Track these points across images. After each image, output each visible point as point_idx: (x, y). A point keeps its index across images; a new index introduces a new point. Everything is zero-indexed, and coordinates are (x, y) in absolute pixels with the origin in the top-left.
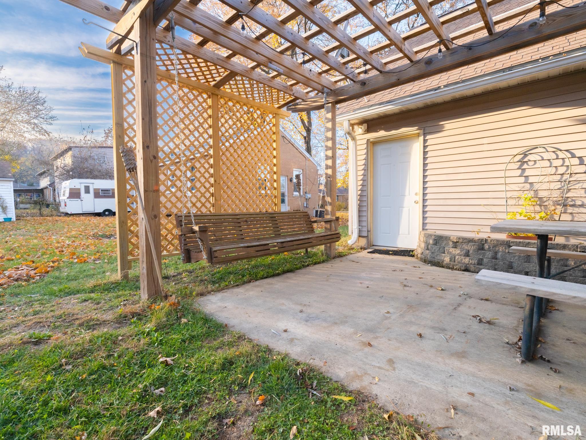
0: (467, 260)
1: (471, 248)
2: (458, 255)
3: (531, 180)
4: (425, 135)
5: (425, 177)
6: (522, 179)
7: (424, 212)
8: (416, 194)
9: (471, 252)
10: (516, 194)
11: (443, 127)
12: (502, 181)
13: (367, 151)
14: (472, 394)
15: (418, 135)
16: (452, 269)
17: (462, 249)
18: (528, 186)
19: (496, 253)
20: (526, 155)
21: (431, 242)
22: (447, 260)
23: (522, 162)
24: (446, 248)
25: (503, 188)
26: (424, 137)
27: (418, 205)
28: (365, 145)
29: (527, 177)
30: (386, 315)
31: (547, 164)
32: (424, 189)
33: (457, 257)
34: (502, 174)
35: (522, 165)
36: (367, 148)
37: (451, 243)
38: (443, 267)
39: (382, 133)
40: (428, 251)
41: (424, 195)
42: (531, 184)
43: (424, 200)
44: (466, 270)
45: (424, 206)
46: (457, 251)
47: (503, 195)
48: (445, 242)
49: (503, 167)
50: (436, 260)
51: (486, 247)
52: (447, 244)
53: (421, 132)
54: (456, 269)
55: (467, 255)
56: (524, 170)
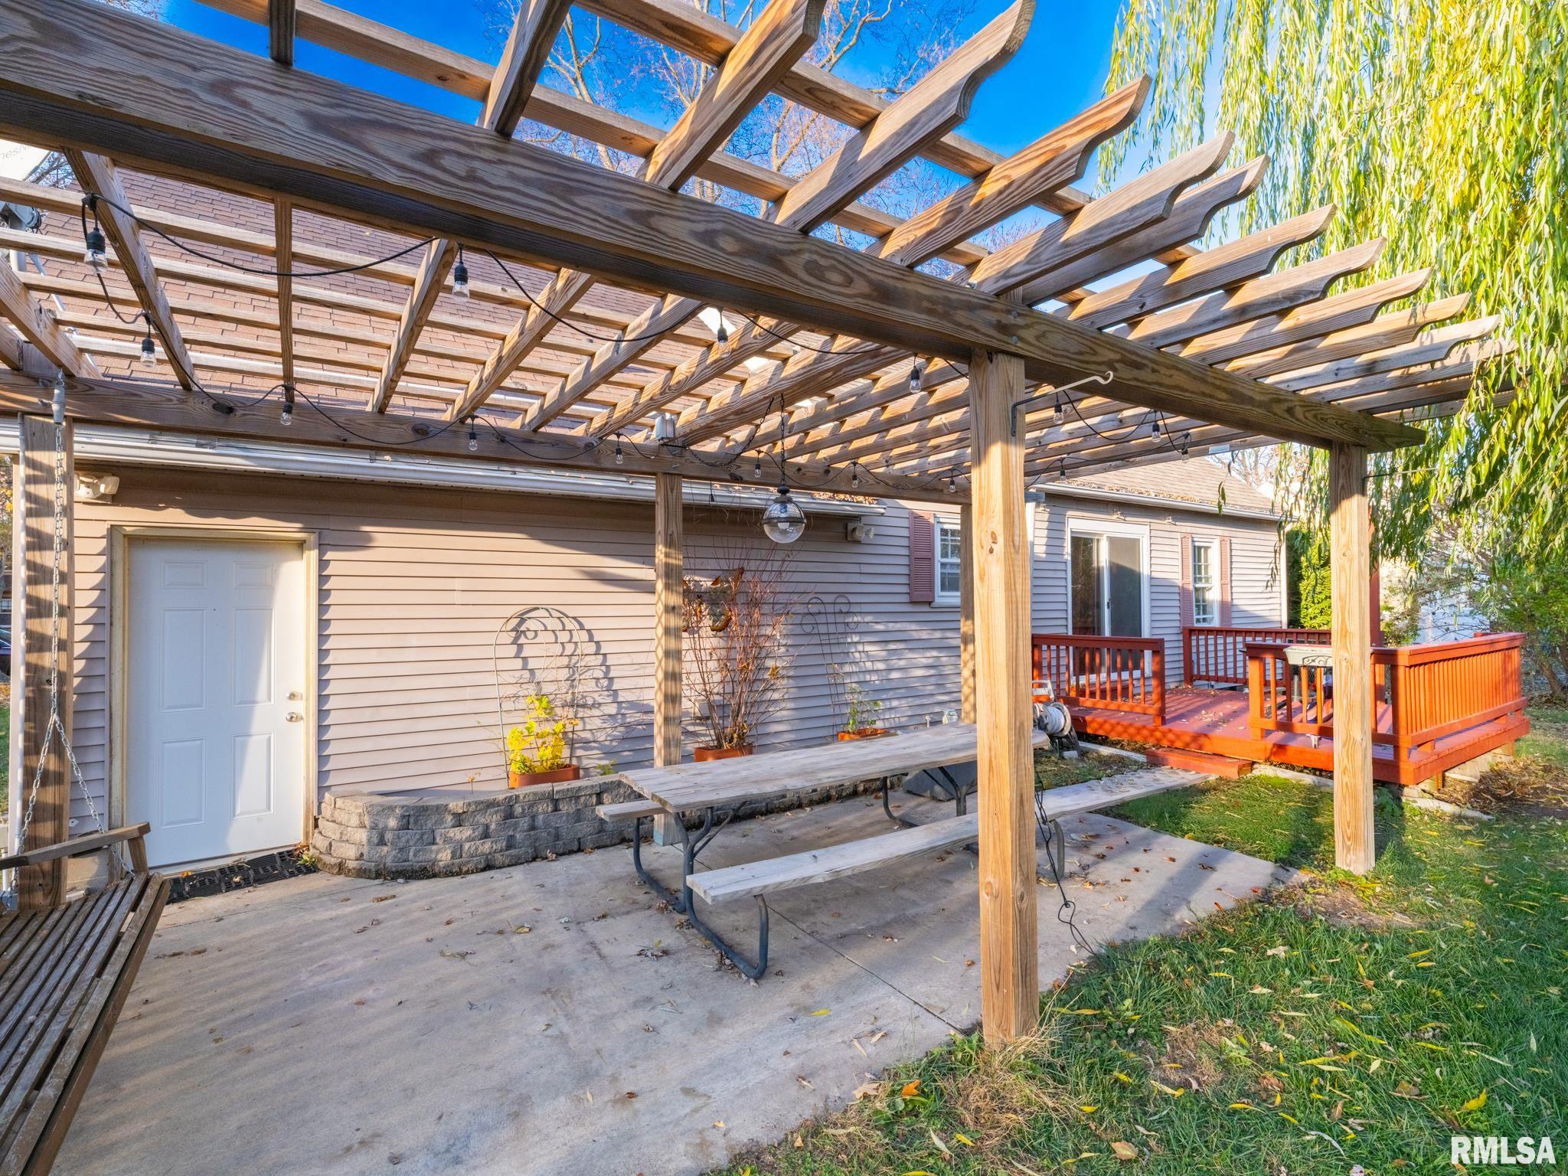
0: (486, 847)
1: (493, 820)
2: (470, 839)
3: (532, 664)
4: (322, 547)
5: (322, 653)
6: (519, 663)
7: (322, 744)
8: (292, 696)
9: (493, 826)
10: (511, 690)
11: (370, 539)
12: (490, 665)
13: (111, 562)
14: (786, 1053)
15: (301, 545)
16: (459, 873)
17: (474, 826)
18: (526, 674)
19: (533, 817)
20: (523, 621)
21: (392, 823)
22: (444, 857)
23: (518, 632)
24: (438, 833)
25: (492, 679)
26: (321, 554)
27: (301, 725)
28: (104, 543)
29: (525, 659)
30: (549, 1032)
31: (551, 637)
32: (322, 683)
33: (467, 846)
34: (489, 652)
35: (517, 638)
36: (109, 551)
37: (449, 818)
38: (435, 876)
39: (174, 517)
40: (385, 849)
41: (322, 699)
42: (532, 671)
43: (322, 713)
44: (489, 867)
45: (322, 728)
46: (466, 832)
47: (493, 692)
48: (434, 818)
49: (490, 639)
50: (417, 866)
51: (518, 810)
52: (440, 822)
53: (312, 538)
54: (467, 873)
55: (486, 835)
56: (520, 647)
